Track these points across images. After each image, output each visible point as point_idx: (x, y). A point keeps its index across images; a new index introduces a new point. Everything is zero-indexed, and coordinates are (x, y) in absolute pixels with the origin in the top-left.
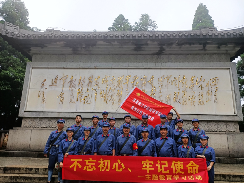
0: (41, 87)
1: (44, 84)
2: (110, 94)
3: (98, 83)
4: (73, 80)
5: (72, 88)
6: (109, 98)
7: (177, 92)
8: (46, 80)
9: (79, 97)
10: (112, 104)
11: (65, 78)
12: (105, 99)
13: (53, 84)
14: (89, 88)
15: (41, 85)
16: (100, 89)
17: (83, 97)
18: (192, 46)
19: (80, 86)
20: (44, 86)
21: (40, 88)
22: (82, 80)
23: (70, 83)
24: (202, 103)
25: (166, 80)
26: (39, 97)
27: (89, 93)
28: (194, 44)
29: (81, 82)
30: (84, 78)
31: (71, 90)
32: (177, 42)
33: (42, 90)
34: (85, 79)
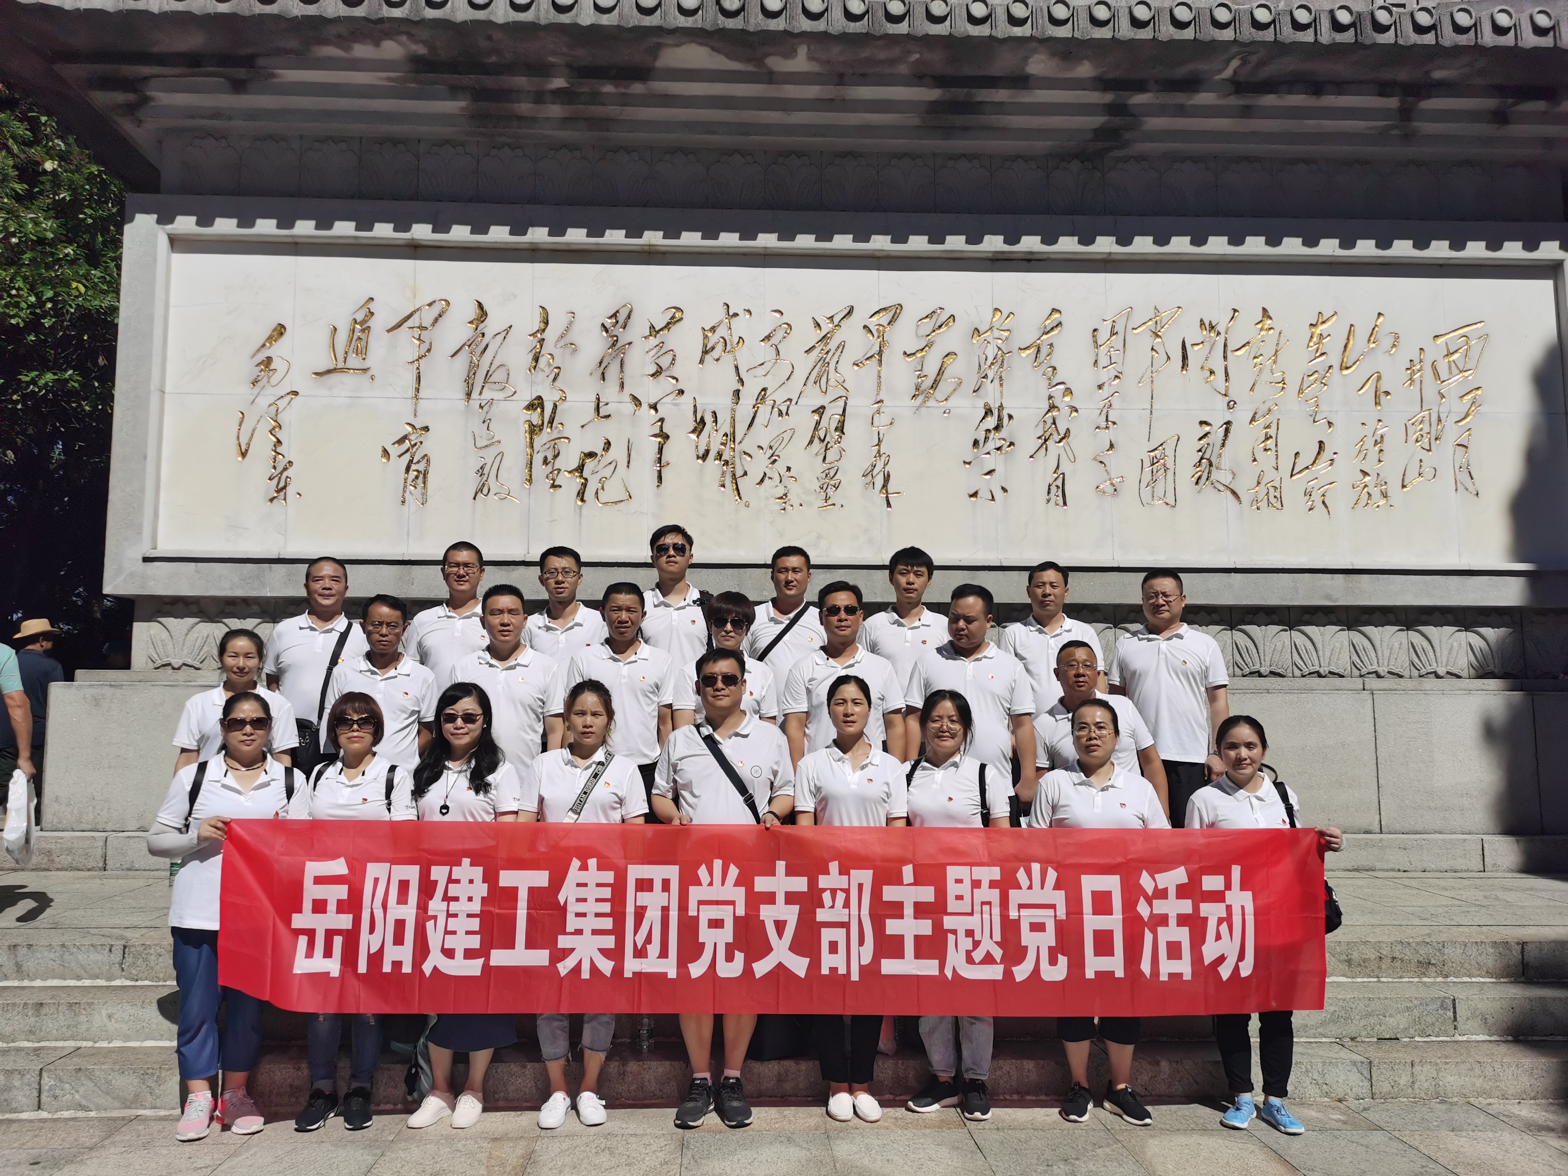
0: (255, 383)
1: (269, 359)
2: (762, 435)
3: (668, 358)
4: (489, 333)
5: (487, 394)
6: (757, 465)
7: (1217, 421)
8: (280, 330)
9: (538, 459)
10: (777, 505)
11: (427, 322)
12: (724, 473)
13: (341, 365)
14: (610, 392)
15: (249, 369)
16: (686, 401)
17: (569, 459)
18: (1330, 100)
19: (539, 376)
20: (275, 379)
21: (245, 390)
22: (551, 334)
23: (463, 357)
24: (1375, 493)
25: (1149, 341)
26: (244, 455)
27: (608, 430)
28: (1340, 86)
29: (548, 347)
30: (571, 323)
31: (475, 404)
32: (1228, 73)
33: (263, 402)
34: (576, 327)
